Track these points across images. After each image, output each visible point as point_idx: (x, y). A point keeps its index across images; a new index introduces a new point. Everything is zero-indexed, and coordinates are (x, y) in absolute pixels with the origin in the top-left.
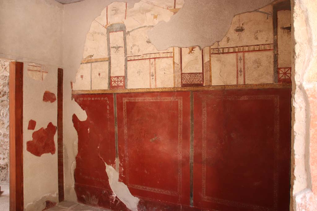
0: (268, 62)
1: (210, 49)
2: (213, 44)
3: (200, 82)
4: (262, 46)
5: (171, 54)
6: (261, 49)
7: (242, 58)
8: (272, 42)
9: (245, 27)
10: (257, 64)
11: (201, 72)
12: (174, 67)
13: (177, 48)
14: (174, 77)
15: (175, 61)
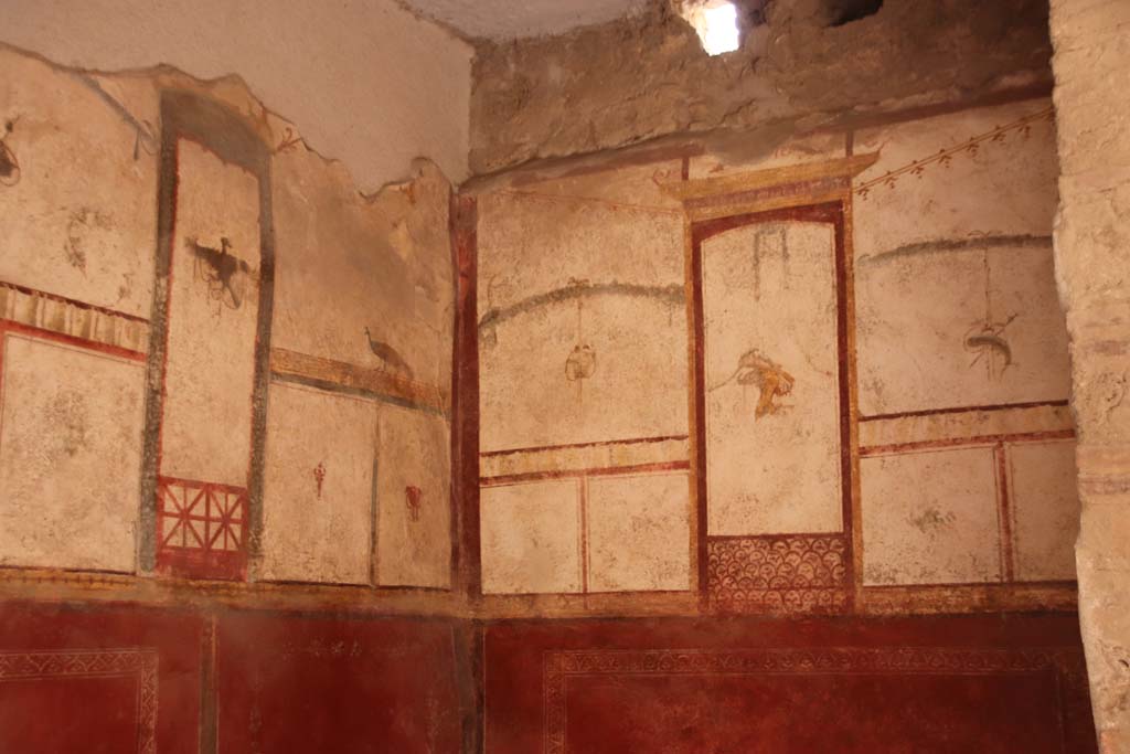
9: (21, 150)
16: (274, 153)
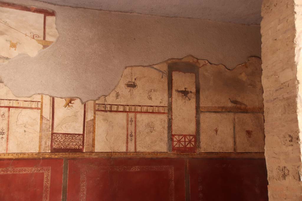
0: (161, 127)
1: (95, 104)
2: (99, 98)
3: (79, 146)
4: (156, 108)
5: (38, 104)
6: (154, 112)
7: (133, 119)
8: (166, 105)
9: (138, 83)
10: (150, 129)
11: (82, 133)
12: (41, 123)
13: (48, 97)
14: (41, 138)
15: (44, 114)
16: (200, 68)
